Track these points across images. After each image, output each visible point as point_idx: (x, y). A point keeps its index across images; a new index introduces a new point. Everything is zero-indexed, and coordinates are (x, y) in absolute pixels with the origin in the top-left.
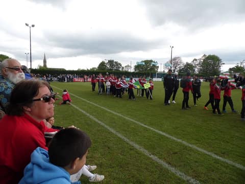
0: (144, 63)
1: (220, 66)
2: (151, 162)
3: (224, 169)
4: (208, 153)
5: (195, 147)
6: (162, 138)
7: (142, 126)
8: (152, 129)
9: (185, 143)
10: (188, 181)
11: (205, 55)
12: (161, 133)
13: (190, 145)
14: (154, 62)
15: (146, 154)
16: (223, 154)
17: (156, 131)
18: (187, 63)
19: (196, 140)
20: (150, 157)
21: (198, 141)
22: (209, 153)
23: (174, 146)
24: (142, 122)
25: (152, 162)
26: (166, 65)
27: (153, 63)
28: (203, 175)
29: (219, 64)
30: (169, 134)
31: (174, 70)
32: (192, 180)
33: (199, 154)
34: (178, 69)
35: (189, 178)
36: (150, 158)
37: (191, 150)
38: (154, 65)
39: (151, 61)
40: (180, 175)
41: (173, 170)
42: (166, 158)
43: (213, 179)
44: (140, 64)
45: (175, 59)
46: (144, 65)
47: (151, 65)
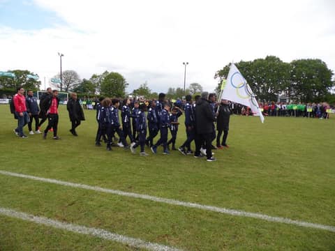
0: (13, 75)
1: (124, 87)
2: (33, 229)
3: (131, 205)
4: (113, 192)
5: (98, 189)
6: (51, 187)
7: (15, 177)
8: (32, 177)
9: (85, 186)
10: (90, 234)
11: (106, 72)
12: (49, 180)
13: (93, 188)
14: (32, 74)
15: (23, 219)
16: (130, 189)
17: (42, 179)
18: (84, 80)
19: (99, 180)
20: (32, 220)
21: (102, 180)
22: (116, 192)
23: (69, 194)
24: (13, 171)
25: (36, 227)
26: (53, 81)
27: (29, 76)
28: (109, 220)
29: (122, 84)
30: (62, 179)
31: (67, 90)
32: (96, 231)
33: (103, 196)
34: (73, 88)
35: (91, 230)
36: (32, 222)
37: (94, 193)
38: (32, 80)
39: (27, 73)
40: (80, 230)
41: (70, 227)
42: (58, 215)
43: (121, 220)
44: (6, 74)
45: (67, 73)
46: (13, 78)
47: (28, 79)
